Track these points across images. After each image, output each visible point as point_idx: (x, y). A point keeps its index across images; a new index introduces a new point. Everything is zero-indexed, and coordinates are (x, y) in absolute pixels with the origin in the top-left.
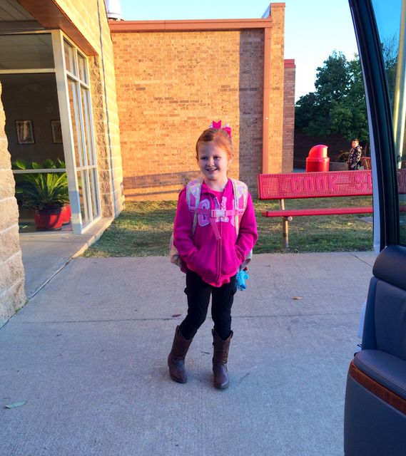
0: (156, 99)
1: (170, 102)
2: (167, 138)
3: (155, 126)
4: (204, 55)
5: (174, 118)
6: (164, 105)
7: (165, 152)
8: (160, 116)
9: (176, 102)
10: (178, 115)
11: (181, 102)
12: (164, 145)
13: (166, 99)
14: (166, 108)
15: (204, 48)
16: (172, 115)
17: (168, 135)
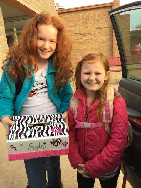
0: (75, 34)
1: (80, 35)
2: (79, 47)
3: (75, 43)
4: (91, 17)
5: (81, 40)
6: (78, 36)
7: (79, 52)
8: (77, 39)
9: (82, 34)
10: (82, 39)
11: (84, 34)
12: (78, 49)
13: (79, 34)
14: (79, 37)
15: (91, 15)
16: (80, 39)
17: (79, 46)
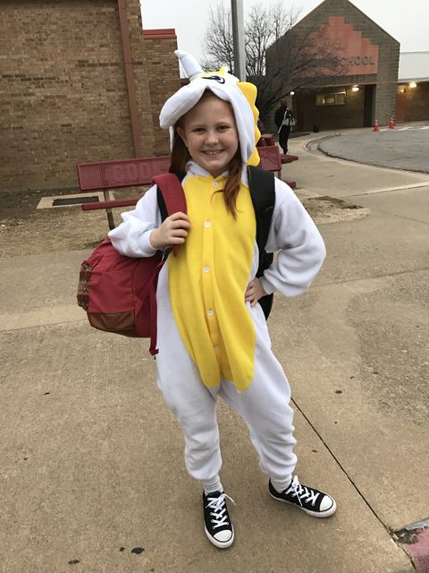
0: (4, 76)
1: (22, 80)
2: (25, 120)
3: (8, 107)
4: (54, 27)
5: (29, 98)
6: (14, 83)
7: (24, 135)
8: (12, 95)
9: (29, 79)
10: (33, 94)
11: (35, 79)
12: (21, 128)
13: (17, 76)
14: (18, 86)
15: (53, 19)
16: (25, 95)
